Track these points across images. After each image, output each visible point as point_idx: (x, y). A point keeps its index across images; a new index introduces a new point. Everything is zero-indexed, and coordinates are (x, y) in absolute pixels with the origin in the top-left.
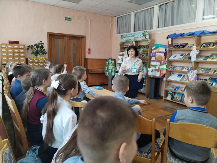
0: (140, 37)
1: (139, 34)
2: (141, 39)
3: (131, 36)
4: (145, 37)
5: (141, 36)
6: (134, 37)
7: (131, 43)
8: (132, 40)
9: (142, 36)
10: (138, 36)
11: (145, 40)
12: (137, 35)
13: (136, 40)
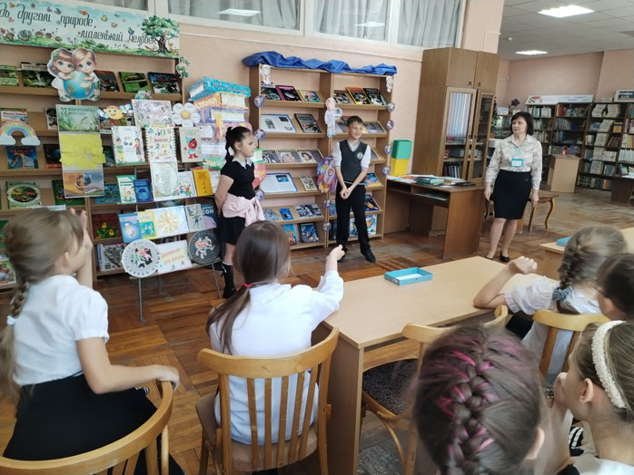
0: (126, 36)
1: (117, 21)
2: (133, 47)
3: (55, 17)
4: (161, 44)
5: (131, 32)
6: (80, 28)
7: (57, 57)
8: (65, 42)
9: (139, 33)
10: (112, 31)
11: (162, 55)
12: (109, 23)
13: (101, 46)
